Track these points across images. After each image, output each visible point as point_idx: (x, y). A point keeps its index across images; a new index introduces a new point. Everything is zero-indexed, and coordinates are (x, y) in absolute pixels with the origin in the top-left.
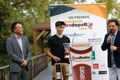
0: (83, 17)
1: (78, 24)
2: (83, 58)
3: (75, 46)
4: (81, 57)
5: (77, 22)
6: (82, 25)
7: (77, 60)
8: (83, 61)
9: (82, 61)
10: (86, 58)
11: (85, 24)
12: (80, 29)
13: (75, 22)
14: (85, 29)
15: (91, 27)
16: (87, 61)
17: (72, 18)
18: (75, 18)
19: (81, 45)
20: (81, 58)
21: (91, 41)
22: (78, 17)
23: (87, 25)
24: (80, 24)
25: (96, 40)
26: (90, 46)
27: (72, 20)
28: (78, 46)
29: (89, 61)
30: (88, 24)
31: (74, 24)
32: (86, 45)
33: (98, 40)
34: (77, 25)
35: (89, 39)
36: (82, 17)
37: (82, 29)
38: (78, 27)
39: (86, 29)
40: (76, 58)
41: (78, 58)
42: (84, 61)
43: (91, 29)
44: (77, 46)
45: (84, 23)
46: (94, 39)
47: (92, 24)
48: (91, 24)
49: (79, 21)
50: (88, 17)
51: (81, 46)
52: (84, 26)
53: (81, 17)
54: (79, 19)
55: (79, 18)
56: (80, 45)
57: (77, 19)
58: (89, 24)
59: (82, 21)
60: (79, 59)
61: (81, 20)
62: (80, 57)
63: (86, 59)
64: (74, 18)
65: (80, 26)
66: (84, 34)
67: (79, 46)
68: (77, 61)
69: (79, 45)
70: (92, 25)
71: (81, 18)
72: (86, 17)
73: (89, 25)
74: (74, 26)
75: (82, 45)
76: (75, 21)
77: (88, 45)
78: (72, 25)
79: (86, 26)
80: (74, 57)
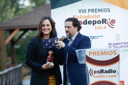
0: (100, 10)
1: (93, 21)
2: (105, 73)
3: (94, 54)
4: (103, 70)
5: (92, 17)
6: (99, 22)
7: (97, 74)
8: (106, 77)
9: (104, 76)
10: (110, 71)
11: (104, 20)
12: (96, 29)
13: (89, 18)
14: (103, 27)
15: (113, 25)
16: (111, 76)
17: (84, 11)
18: (89, 11)
19: (103, 53)
20: (102, 71)
21: (112, 46)
22: (93, 11)
23: (106, 22)
24: (95, 21)
25: (120, 45)
26: (116, 54)
27: (84, 14)
28: (98, 53)
29: (115, 76)
30: (109, 21)
31: (86, 20)
32: (110, 53)
33: (124, 45)
34: (91, 22)
35: (110, 44)
36: (99, 9)
37: (98, 28)
38: (93, 25)
39: (105, 28)
40: (95, 72)
41: (98, 71)
42: (107, 77)
43: (113, 28)
44: (96, 54)
45: (103, 20)
46: (117, 44)
47: (115, 21)
48: (113, 21)
49: (94, 16)
50: (107, 11)
51: (103, 55)
52: (103, 23)
53: (98, 10)
54: (95, 13)
55: (94, 11)
56: (102, 52)
57: (91, 14)
58: (110, 21)
59: (99, 16)
60: (100, 74)
61: (97, 14)
62: (101, 70)
63: (111, 74)
64: (87, 11)
65: (96, 24)
66: (102, 36)
67: (100, 54)
68: (96, 77)
69: (100, 53)
70: (114, 23)
71: (98, 11)
72: (105, 11)
73: (110, 22)
74: (86, 24)
75: (105, 52)
76: (89, 16)
77: (114, 52)
78: (84, 22)
79: (106, 23)
80: (92, 70)
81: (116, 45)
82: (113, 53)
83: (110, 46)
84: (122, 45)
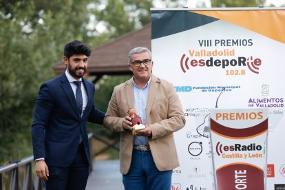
0: (235, 41)
1: (224, 61)
2: (243, 149)
3: (224, 117)
4: (240, 145)
5: (221, 53)
6: (233, 63)
7: (229, 152)
8: (244, 157)
9: (241, 156)
10: (252, 147)
11: (242, 60)
12: (228, 74)
13: (216, 55)
14: (240, 72)
15: (258, 69)
16: (253, 156)
17: (208, 43)
18: (216, 43)
19: (240, 116)
20: (237, 147)
21: (255, 104)
22: (223, 43)
23: (246, 62)
24: (227, 61)
25: (269, 103)
26: (262, 117)
27: (208, 49)
28: (231, 116)
29: (260, 156)
30: (250, 61)
31: (212, 59)
32: (253, 116)
33: (275, 103)
34: (220, 62)
35: (250, 101)
36: (233, 41)
37: (232, 73)
38: (224, 67)
39: (243, 72)
40: (226, 148)
41: (231, 147)
42: (246, 156)
43: (258, 73)
44: (229, 117)
45: (240, 58)
46: (264, 100)
47: (260, 61)
48: (257, 62)
49: (226, 53)
50: (248, 43)
51: (240, 118)
52: (240, 65)
53: (231, 42)
54: (226, 47)
55: (226, 44)
56: (238, 114)
57: (220, 48)
58: (253, 61)
59: (233, 53)
60: (234, 152)
61: (230, 48)
62: (236, 145)
63: (252, 152)
64: (213, 43)
65: (227, 65)
66: (237, 87)
67: (235, 118)
68: (228, 156)
69: (235, 115)
70: (260, 64)
71: (231, 44)
72: (245, 44)
73: (252, 63)
74: (212, 65)
75: (243, 114)
76: (216, 53)
77: (259, 114)
78: (208, 61)
79: (244, 65)
80: (221, 145)
81: (261, 103)
82: (258, 117)
83: (251, 103)
84: (272, 103)
